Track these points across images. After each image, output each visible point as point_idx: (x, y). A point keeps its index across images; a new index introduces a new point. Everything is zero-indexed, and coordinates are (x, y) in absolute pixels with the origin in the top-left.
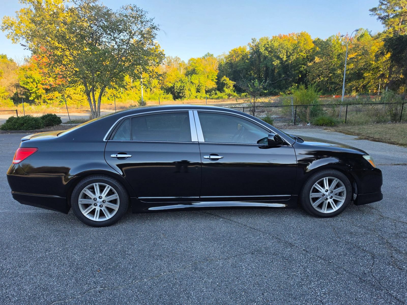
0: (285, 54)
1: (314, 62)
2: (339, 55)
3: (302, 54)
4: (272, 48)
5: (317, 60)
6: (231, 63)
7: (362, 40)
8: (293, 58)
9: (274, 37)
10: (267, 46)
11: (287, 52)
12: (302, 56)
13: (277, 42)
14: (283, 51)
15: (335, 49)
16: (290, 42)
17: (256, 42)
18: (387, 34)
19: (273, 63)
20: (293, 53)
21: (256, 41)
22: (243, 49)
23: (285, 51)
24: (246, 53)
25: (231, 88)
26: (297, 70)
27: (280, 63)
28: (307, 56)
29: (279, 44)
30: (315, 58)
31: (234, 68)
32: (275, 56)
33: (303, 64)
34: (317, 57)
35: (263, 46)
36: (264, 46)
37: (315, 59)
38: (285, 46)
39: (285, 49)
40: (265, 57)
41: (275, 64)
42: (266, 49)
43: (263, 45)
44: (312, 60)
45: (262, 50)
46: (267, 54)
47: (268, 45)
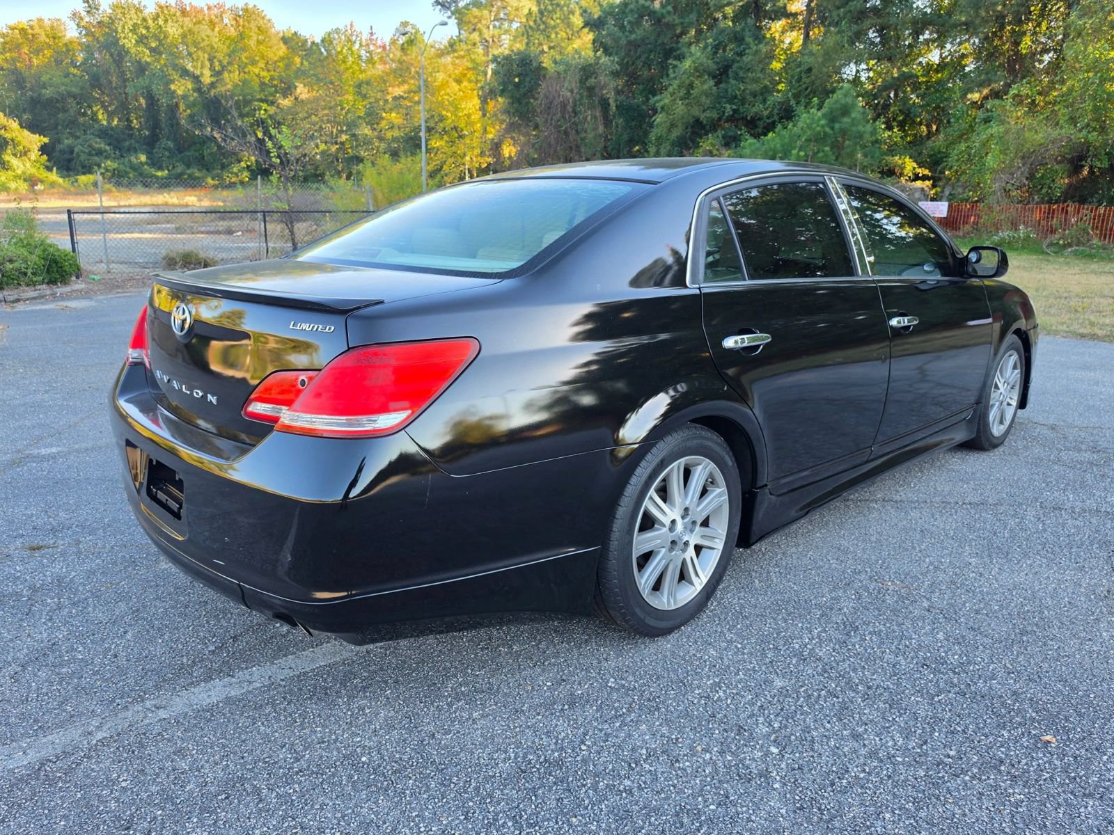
0: (207, 64)
1: (296, 99)
2: (359, 86)
3: (257, 71)
4: (160, 41)
5: (302, 91)
6: (15, 72)
7: (414, 51)
8: (232, 79)
9: (161, 7)
10: (144, 32)
11: (211, 60)
12: (258, 76)
13: (176, 25)
14: (200, 53)
15: (348, 69)
16: (217, 29)
17: (100, 12)
18: (470, 47)
19: (173, 87)
20: (230, 63)
21: (101, 8)
22: (52, 27)
23: (206, 56)
24: (66, 45)
25: (35, 154)
26: (248, 115)
27: (194, 90)
28: (272, 79)
29: (180, 31)
30: (296, 87)
31: (31, 90)
32: (175, 67)
33: (262, 100)
34: (302, 85)
35: (131, 30)
36: (134, 29)
37: (299, 90)
38: (203, 40)
39: (203, 49)
40: (142, 68)
41: (180, 92)
42: (142, 40)
43: (131, 28)
44: (288, 90)
45: (129, 42)
46: (147, 57)
47: (147, 28)
